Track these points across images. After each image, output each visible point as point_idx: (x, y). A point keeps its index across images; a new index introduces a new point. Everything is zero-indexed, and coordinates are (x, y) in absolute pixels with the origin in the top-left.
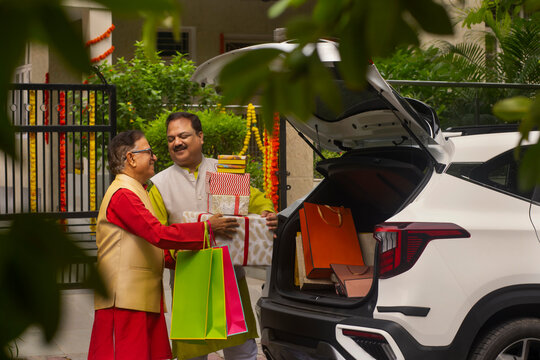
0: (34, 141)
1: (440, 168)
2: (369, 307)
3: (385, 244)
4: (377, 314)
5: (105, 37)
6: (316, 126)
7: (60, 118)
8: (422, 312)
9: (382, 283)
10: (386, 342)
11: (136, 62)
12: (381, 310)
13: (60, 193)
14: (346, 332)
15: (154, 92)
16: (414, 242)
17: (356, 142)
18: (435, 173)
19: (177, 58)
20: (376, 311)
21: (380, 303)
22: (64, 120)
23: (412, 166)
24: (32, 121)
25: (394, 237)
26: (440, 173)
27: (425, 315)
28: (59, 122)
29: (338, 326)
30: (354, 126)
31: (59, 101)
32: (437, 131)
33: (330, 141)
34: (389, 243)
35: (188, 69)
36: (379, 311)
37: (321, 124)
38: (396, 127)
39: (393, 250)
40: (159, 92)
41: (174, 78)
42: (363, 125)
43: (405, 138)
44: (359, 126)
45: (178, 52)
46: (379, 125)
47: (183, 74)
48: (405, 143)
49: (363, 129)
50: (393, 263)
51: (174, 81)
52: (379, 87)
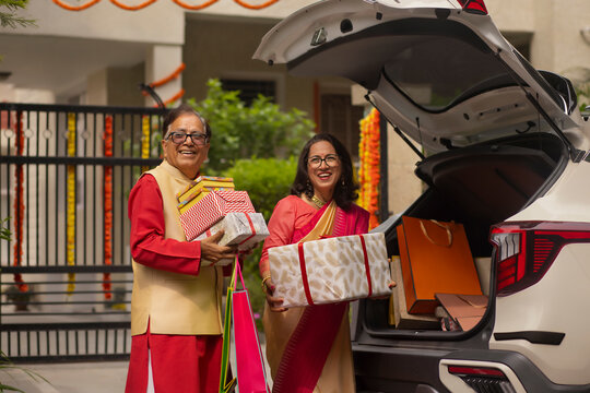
0: (73, 175)
1: (577, 156)
2: (484, 336)
3: (504, 250)
4: (493, 344)
5: (172, 79)
6: (417, 119)
7: (105, 148)
9: (500, 302)
10: (506, 379)
11: (208, 103)
12: (499, 337)
13: (105, 241)
14: (453, 370)
15: (230, 140)
16: (543, 246)
17: (468, 138)
18: (570, 162)
19: (259, 103)
20: (492, 339)
21: (498, 329)
22: (110, 152)
23: (540, 153)
24: (71, 151)
25: (517, 238)
26: (578, 161)
27: (559, 344)
28: (104, 153)
29: (443, 361)
30: (466, 116)
31: (105, 127)
32: (573, 108)
33: (435, 139)
34: (511, 248)
35: (271, 114)
36: (497, 339)
37: (424, 117)
38: (522, 108)
39: (515, 256)
40: (236, 139)
41: (254, 123)
42: (478, 113)
43: (531, 124)
44: (473, 115)
45: (260, 96)
46: (499, 110)
47: (264, 118)
48: (532, 130)
49: (478, 119)
50: (516, 274)
51: (254, 128)
52: (495, 46)
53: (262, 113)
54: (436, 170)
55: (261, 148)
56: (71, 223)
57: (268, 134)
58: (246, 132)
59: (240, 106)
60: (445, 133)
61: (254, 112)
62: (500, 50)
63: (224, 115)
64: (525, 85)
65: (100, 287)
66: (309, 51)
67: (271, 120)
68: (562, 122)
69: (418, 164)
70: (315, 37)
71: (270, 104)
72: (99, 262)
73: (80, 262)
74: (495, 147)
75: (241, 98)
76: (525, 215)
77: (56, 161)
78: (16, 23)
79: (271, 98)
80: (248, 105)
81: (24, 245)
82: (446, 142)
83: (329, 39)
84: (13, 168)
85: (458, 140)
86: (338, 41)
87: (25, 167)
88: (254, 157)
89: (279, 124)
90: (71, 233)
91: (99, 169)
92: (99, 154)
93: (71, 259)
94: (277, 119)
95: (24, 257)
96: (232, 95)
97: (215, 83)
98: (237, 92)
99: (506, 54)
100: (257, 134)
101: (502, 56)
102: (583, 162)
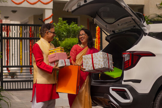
0: (21, 42)
1: (145, 34)
2: (121, 81)
3: (126, 58)
4: (123, 83)
5: (50, 18)
6: (106, 26)
8: (139, 81)
9: (125, 72)
10: (126, 92)
11: (59, 24)
12: (125, 81)
13: (30, 59)
14: (113, 90)
15: (64, 33)
16: (136, 57)
17: (119, 30)
18: (144, 36)
19: (72, 24)
20: (123, 82)
21: (124, 79)
23: (136, 34)
24: (21, 36)
25: (129, 56)
26: (145, 36)
27: (140, 83)
28: (30, 36)
29: (110, 87)
30: (118, 25)
32: (144, 22)
33: (111, 31)
34: (127, 58)
35: (75, 27)
36: (124, 82)
37: (108, 25)
38: (132, 22)
39: (129, 60)
40: (66, 33)
41: (71, 29)
42: (121, 24)
43: (134, 26)
44: (120, 24)
45: (73, 22)
46: (126, 23)
47: (73, 28)
48: (135, 28)
49: (121, 25)
50: (129, 65)
51: (71, 30)
52: (124, 6)
53: (73, 26)
54: (111, 38)
55: (73, 35)
56: (21, 54)
57: (75, 32)
58: (68, 31)
59: (67, 25)
60: (113, 29)
61: (71, 26)
62: (125, 7)
63: (63, 27)
64: (131, 16)
65: (29, 71)
66: (77, 8)
67: (75, 28)
68: (142, 26)
69: (106, 37)
70: (78, 4)
71: (75, 24)
72: (28, 65)
73: (23, 65)
74: (124, 32)
75: (67, 22)
76: (132, 49)
77: (17, 38)
78: (2, 2)
79: (76, 22)
80: (69, 24)
81: (9, 60)
82: (113, 31)
83: (81, 5)
84: (6, 40)
85: (117, 31)
86: (84, 5)
87: (9, 40)
88: (70, 38)
89: (77, 29)
90: (21, 57)
91: (28, 40)
92: (28, 37)
93: (21, 64)
94: (77, 28)
95: (9, 63)
96: (65, 22)
97: (60, 19)
98: (66, 21)
99: (126, 8)
100: (72, 32)
101: (125, 8)
102: (147, 36)
